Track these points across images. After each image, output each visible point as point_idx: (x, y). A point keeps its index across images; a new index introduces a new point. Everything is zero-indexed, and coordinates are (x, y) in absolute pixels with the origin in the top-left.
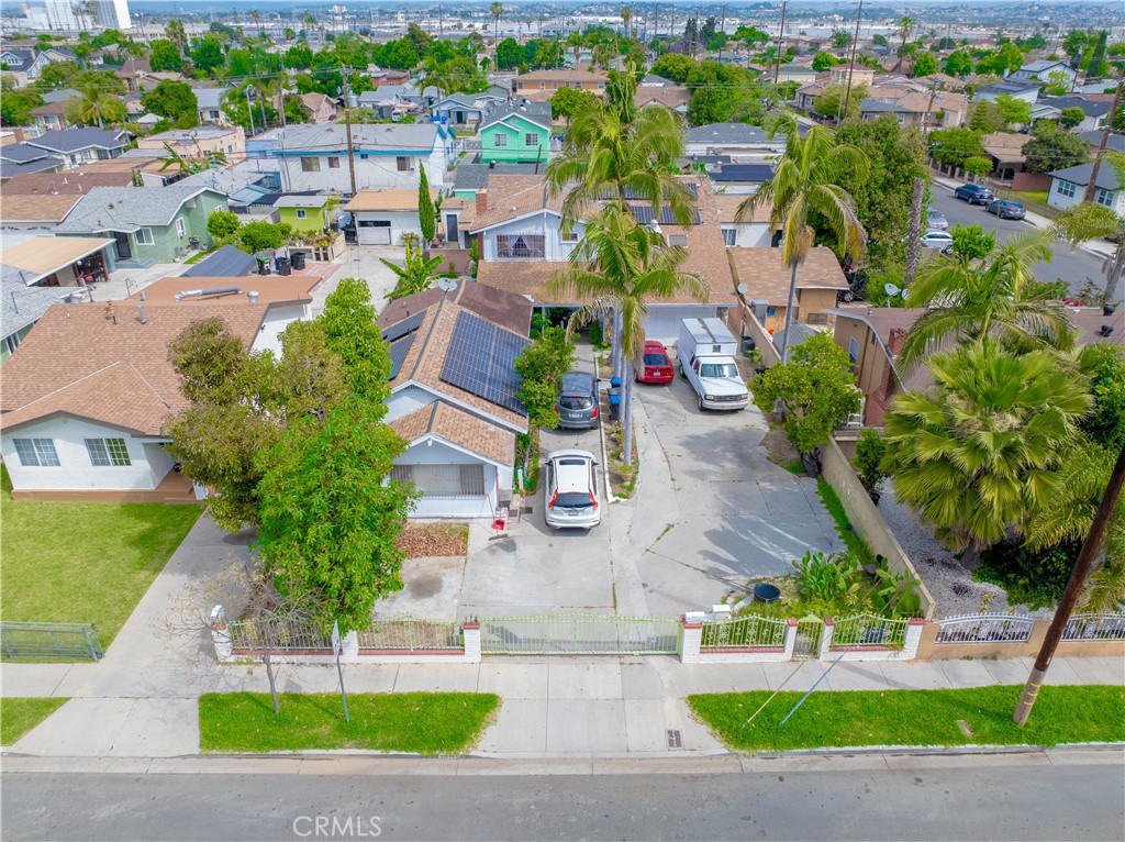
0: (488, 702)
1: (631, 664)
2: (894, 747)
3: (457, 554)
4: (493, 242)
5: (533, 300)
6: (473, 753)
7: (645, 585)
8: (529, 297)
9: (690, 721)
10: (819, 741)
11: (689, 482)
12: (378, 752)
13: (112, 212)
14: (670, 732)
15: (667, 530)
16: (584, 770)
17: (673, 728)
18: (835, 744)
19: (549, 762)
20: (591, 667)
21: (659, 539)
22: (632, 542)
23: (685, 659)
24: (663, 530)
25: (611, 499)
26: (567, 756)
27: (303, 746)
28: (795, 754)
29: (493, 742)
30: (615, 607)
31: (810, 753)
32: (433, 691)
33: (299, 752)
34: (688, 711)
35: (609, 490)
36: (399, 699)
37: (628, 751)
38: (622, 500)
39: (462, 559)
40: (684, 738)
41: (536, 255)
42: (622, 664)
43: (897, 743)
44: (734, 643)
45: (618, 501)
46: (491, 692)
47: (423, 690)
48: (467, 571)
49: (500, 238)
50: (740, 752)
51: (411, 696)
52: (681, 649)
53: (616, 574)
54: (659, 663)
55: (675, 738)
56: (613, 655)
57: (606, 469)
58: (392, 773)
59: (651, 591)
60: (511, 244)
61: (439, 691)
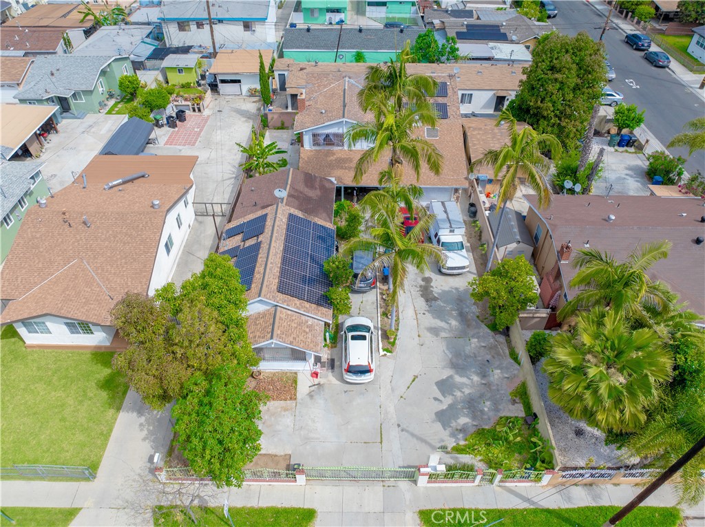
0: (310, 515)
1: (389, 486)
3: (291, 398)
4: (309, 139)
5: (335, 182)
7: (399, 426)
8: (333, 179)
11: (428, 336)
13: (54, 79)
15: (413, 381)
21: (408, 388)
22: (393, 390)
23: (419, 484)
24: (411, 380)
25: (382, 353)
30: (381, 443)
32: (280, 506)
35: (381, 346)
36: (260, 511)
38: (388, 354)
39: (292, 403)
41: (338, 145)
42: (384, 486)
45: (385, 355)
46: (311, 508)
47: (274, 505)
48: (297, 413)
49: (314, 135)
51: (268, 509)
56: (379, 481)
57: (379, 326)
59: (402, 430)
61: (283, 505)
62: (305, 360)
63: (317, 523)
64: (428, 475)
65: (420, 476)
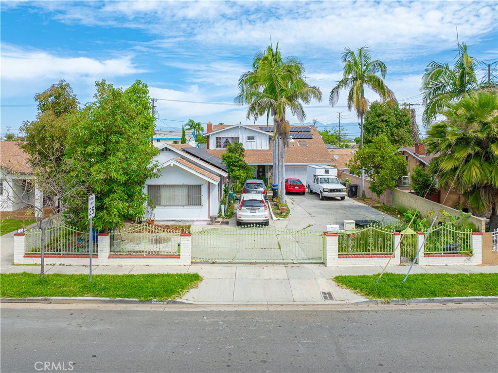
1: (292, 267)
2: (489, 297)
6: (178, 300)
7: (298, 242)
9: (338, 288)
10: (434, 294)
12: (108, 299)
14: (324, 293)
15: (309, 226)
16: (262, 309)
17: (326, 291)
18: (446, 295)
19: (235, 306)
20: (266, 268)
21: (304, 229)
23: (329, 264)
24: (306, 226)
25: (275, 218)
26: (248, 303)
28: (420, 302)
29: (191, 296)
30: (280, 248)
31: (430, 301)
34: (335, 283)
35: (273, 216)
37: (294, 301)
38: (282, 219)
40: (334, 295)
42: (286, 267)
43: (490, 295)
44: (360, 251)
45: (279, 219)
49: (218, 139)
50: (379, 300)
51: (139, 275)
52: (325, 259)
53: (279, 239)
54: (311, 266)
55: (328, 296)
58: (116, 309)
60: (223, 141)
62: (201, 205)
63: (202, 285)
64: (337, 237)
65: (327, 237)
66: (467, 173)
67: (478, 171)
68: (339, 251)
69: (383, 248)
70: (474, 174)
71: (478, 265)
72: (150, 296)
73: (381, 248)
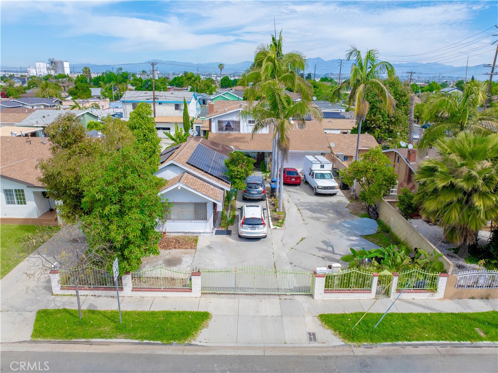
0: (204, 316)
1: (285, 299)
2: (441, 342)
3: (191, 248)
4: (216, 124)
5: (234, 148)
6: (193, 343)
7: (291, 263)
8: (232, 147)
9: (321, 328)
10: (397, 338)
11: (311, 221)
12: (137, 341)
13: (44, 119)
14: (309, 333)
15: (302, 240)
16: (260, 353)
17: (311, 332)
18: (407, 340)
19: (238, 348)
20: (263, 300)
21: (298, 244)
22: (283, 245)
23: (316, 297)
24: (300, 240)
25: (272, 227)
26: (249, 345)
27: (92, 337)
28: (384, 345)
29: (204, 337)
31: (392, 345)
32: (173, 310)
33: (90, 340)
34: (319, 322)
35: (271, 223)
36: (153, 314)
37: (285, 343)
38: (278, 228)
39: (194, 251)
40: (318, 336)
41: (236, 130)
42: (280, 299)
43: (442, 340)
44: (343, 287)
45: (276, 228)
46: (206, 311)
47: (166, 310)
48: (196, 255)
49: (219, 122)
50: (352, 344)
51: (159, 312)
52: (313, 291)
53: (275, 258)
54: (301, 299)
55: (312, 337)
56: (275, 295)
57: (269, 215)
58: (145, 353)
59: (295, 266)
60: (224, 125)
61: (176, 310)
62: (206, 219)
63: (211, 323)
64: (325, 278)
65: (316, 278)
66: (448, 213)
67: (457, 215)
68: (325, 287)
69: (363, 284)
70: (453, 216)
71: (440, 299)
72: (171, 340)
73: (361, 285)
